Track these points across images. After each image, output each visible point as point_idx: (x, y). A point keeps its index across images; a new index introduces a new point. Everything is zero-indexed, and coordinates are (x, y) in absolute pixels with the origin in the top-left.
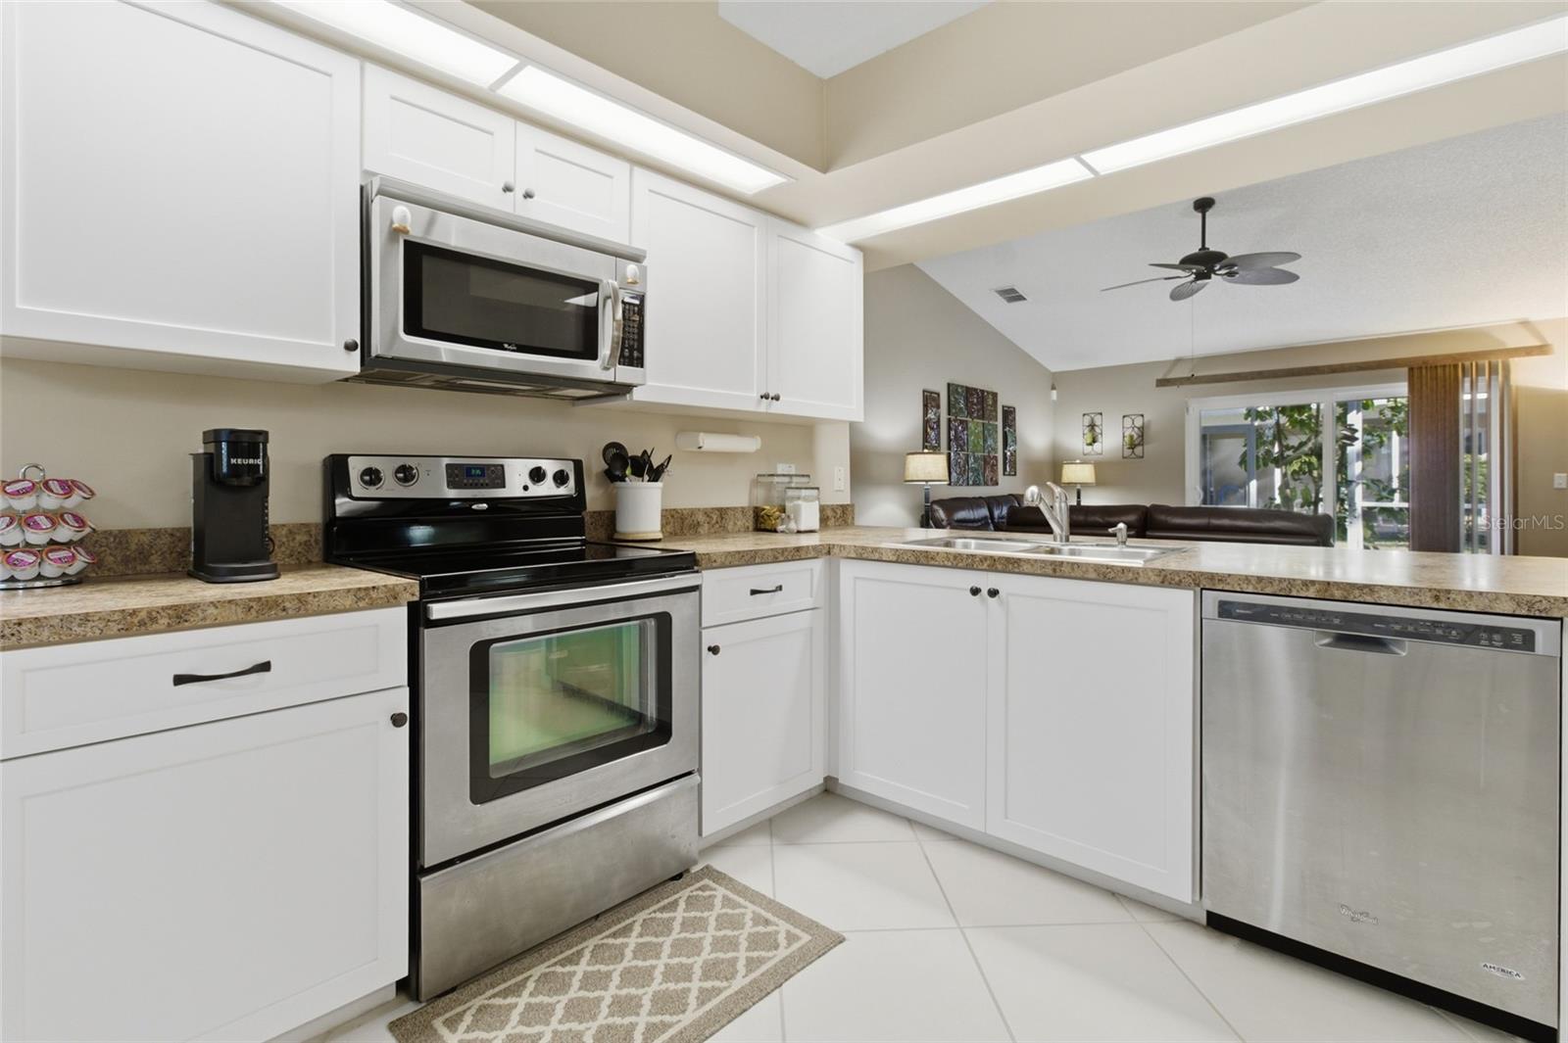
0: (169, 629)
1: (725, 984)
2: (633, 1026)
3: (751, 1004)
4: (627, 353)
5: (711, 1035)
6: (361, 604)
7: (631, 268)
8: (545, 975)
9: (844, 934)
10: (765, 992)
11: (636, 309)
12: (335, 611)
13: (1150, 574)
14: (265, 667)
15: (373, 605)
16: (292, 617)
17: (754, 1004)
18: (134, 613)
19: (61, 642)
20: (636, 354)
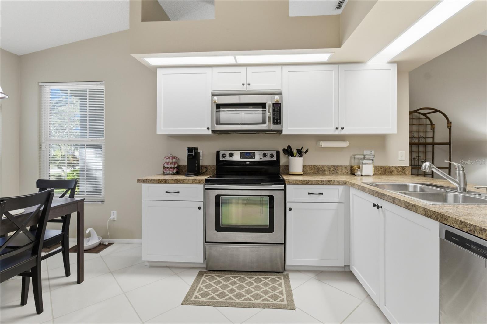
0: (164, 183)
1: (253, 300)
2: (228, 295)
3: (252, 307)
4: (275, 121)
5: (237, 307)
6: (193, 183)
7: (277, 97)
8: (228, 277)
9: (296, 308)
10: (259, 307)
11: (278, 108)
12: (189, 184)
13: (421, 209)
14: (178, 192)
15: (195, 183)
16: (181, 184)
17: (253, 308)
18: (160, 180)
19: (151, 183)
20: (278, 121)
